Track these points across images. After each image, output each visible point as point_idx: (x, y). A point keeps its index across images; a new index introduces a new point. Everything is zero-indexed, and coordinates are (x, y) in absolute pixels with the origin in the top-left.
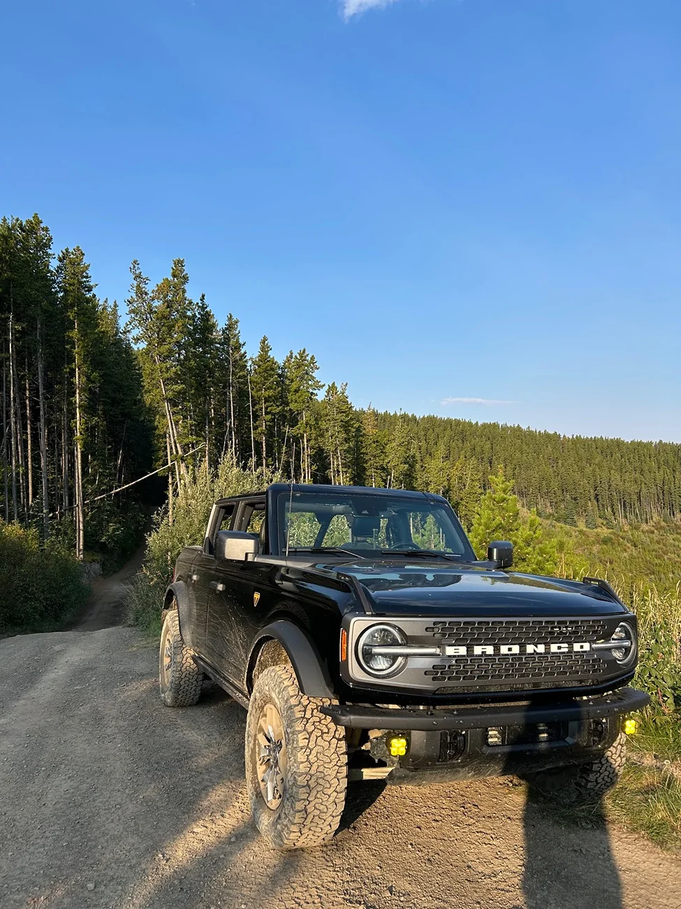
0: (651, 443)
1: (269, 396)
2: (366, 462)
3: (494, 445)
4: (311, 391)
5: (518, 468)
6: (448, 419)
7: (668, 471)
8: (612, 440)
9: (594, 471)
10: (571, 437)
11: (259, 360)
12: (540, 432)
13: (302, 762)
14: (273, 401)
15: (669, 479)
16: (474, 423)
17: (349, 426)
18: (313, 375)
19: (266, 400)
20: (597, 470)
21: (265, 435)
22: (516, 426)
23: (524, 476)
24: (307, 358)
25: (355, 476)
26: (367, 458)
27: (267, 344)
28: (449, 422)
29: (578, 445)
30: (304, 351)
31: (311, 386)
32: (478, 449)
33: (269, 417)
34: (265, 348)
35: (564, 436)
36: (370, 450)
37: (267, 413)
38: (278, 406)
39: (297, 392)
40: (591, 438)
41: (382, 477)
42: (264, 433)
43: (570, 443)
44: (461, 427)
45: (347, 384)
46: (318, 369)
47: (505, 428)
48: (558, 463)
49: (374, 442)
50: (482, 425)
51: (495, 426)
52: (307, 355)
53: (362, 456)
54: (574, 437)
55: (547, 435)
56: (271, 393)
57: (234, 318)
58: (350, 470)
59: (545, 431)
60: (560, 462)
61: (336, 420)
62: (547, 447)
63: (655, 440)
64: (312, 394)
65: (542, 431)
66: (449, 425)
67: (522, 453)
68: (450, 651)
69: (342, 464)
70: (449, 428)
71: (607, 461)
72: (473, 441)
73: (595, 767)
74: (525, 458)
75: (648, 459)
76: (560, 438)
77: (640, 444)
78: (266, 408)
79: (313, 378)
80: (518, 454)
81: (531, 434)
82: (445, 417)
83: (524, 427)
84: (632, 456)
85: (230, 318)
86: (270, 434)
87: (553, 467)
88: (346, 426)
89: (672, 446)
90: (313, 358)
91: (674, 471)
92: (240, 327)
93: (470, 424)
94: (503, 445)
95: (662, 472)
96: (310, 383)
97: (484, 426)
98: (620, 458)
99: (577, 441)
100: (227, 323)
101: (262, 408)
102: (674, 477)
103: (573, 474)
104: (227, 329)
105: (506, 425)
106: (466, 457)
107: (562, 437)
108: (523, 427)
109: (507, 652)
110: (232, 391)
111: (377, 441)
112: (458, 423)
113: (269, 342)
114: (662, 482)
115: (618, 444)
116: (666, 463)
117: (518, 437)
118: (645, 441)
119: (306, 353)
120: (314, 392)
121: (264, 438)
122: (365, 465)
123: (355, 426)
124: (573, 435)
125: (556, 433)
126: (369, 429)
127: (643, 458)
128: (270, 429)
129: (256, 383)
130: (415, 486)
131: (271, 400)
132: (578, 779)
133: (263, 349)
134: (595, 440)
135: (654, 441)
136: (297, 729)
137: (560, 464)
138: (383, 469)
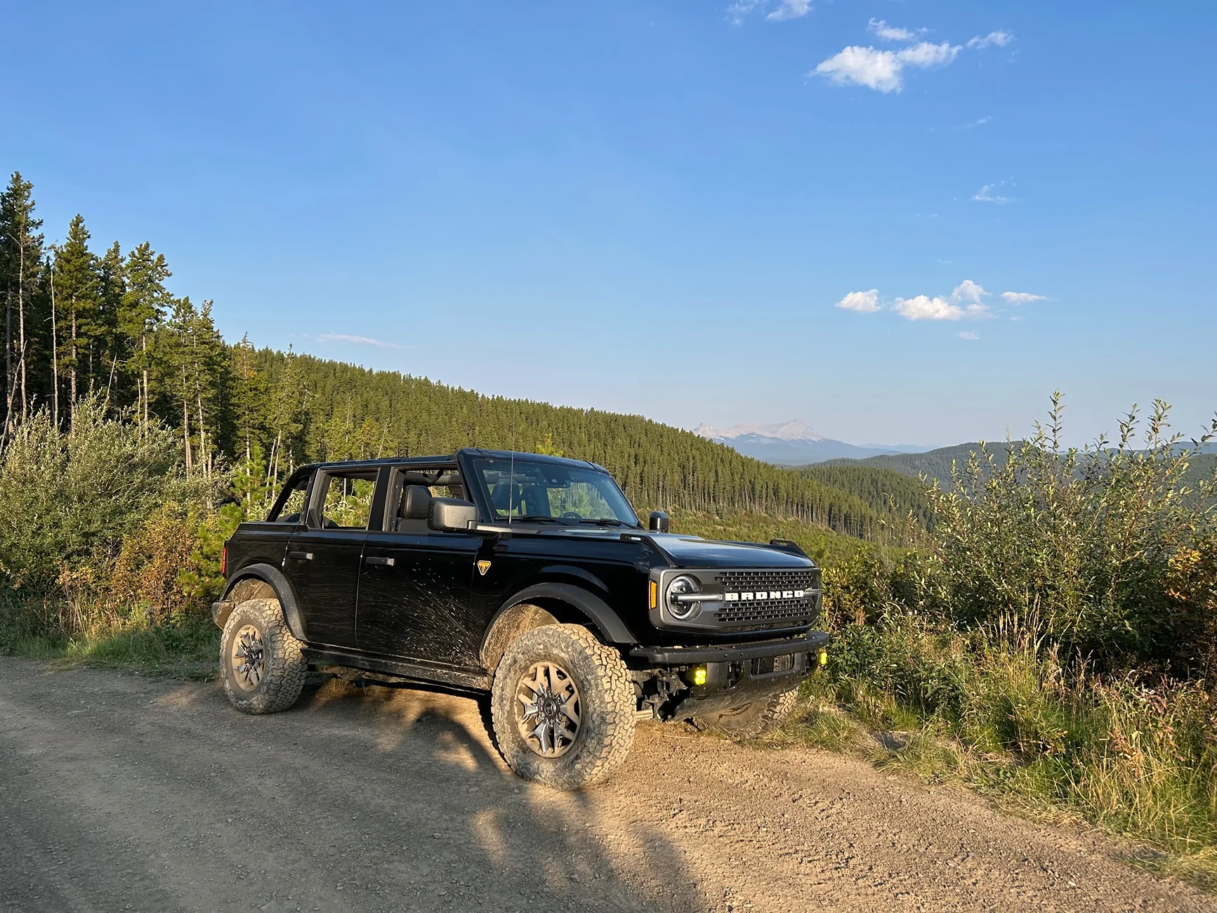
0: (582, 410)
1: (84, 309)
2: (238, 417)
3: (394, 402)
4: (156, 307)
5: (424, 434)
6: (331, 362)
7: (599, 445)
8: (538, 404)
9: (517, 441)
10: (491, 398)
11: (68, 251)
12: (453, 389)
13: (608, 703)
14: (91, 317)
15: (599, 454)
16: (367, 370)
17: (214, 364)
18: (161, 283)
19: (79, 315)
20: (521, 440)
21: (75, 368)
22: (423, 378)
23: (432, 445)
24: (152, 258)
25: (221, 437)
26: (239, 412)
27: (83, 228)
28: (332, 365)
29: (499, 409)
30: (147, 246)
31: (157, 299)
32: (372, 406)
33: (83, 341)
34: (78, 232)
35: (483, 396)
36: (242, 401)
37: (78, 335)
38: (100, 326)
39: (135, 307)
40: (515, 400)
41: (260, 440)
42: (73, 366)
43: (490, 405)
44: (349, 374)
45: (212, 302)
46: (169, 275)
47: (408, 380)
48: (474, 429)
49: (251, 390)
50: (377, 374)
51: (396, 376)
52: (152, 253)
53: (232, 408)
54: (495, 398)
55: (461, 394)
56: (89, 304)
57: (24, 181)
58: (214, 428)
59: (460, 387)
60: (477, 428)
61: (196, 354)
62: (462, 408)
63: (587, 408)
64: (158, 311)
65: (456, 388)
66: (332, 371)
67: (430, 415)
68: (729, 597)
69: (205, 418)
70: (332, 375)
71: (532, 430)
72: (365, 395)
73: (781, 700)
74: (433, 421)
75: (578, 429)
76: (477, 397)
77: (569, 410)
78: (79, 327)
79: (160, 289)
80: (425, 416)
81: (442, 391)
82: (326, 359)
83: (434, 381)
84: (560, 425)
85: (17, 179)
86: (82, 367)
87: (468, 434)
88: (210, 364)
89: (604, 415)
90: (161, 258)
91: (605, 445)
92: (34, 196)
93: (361, 371)
94: (405, 403)
95: (592, 446)
96: (155, 295)
97: (382, 375)
98: (547, 427)
99: (498, 403)
100: (11, 186)
101: (71, 326)
102: (605, 452)
103: (492, 444)
104: (9, 195)
105: (410, 376)
106: (355, 417)
107: (480, 396)
108: (432, 381)
109: (760, 598)
110: (23, 296)
111: (256, 389)
112: (345, 368)
113: (86, 225)
114: (592, 458)
115: (545, 408)
116: (598, 435)
117: (426, 394)
118: (575, 408)
119: (151, 249)
120: (162, 309)
121: (74, 373)
122: (235, 422)
123: (223, 364)
124: (494, 396)
125: (473, 391)
126: (244, 371)
127: (572, 429)
128: (83, 359)
129: (62, 287)
130: (308, 454)
131: (87, 315)
132: (766, 712)
133: (75, 235)
134: (519, 403)
135: (585, 409)
136: (600, 674)
137: (477, 431)
138: (262, 428)
